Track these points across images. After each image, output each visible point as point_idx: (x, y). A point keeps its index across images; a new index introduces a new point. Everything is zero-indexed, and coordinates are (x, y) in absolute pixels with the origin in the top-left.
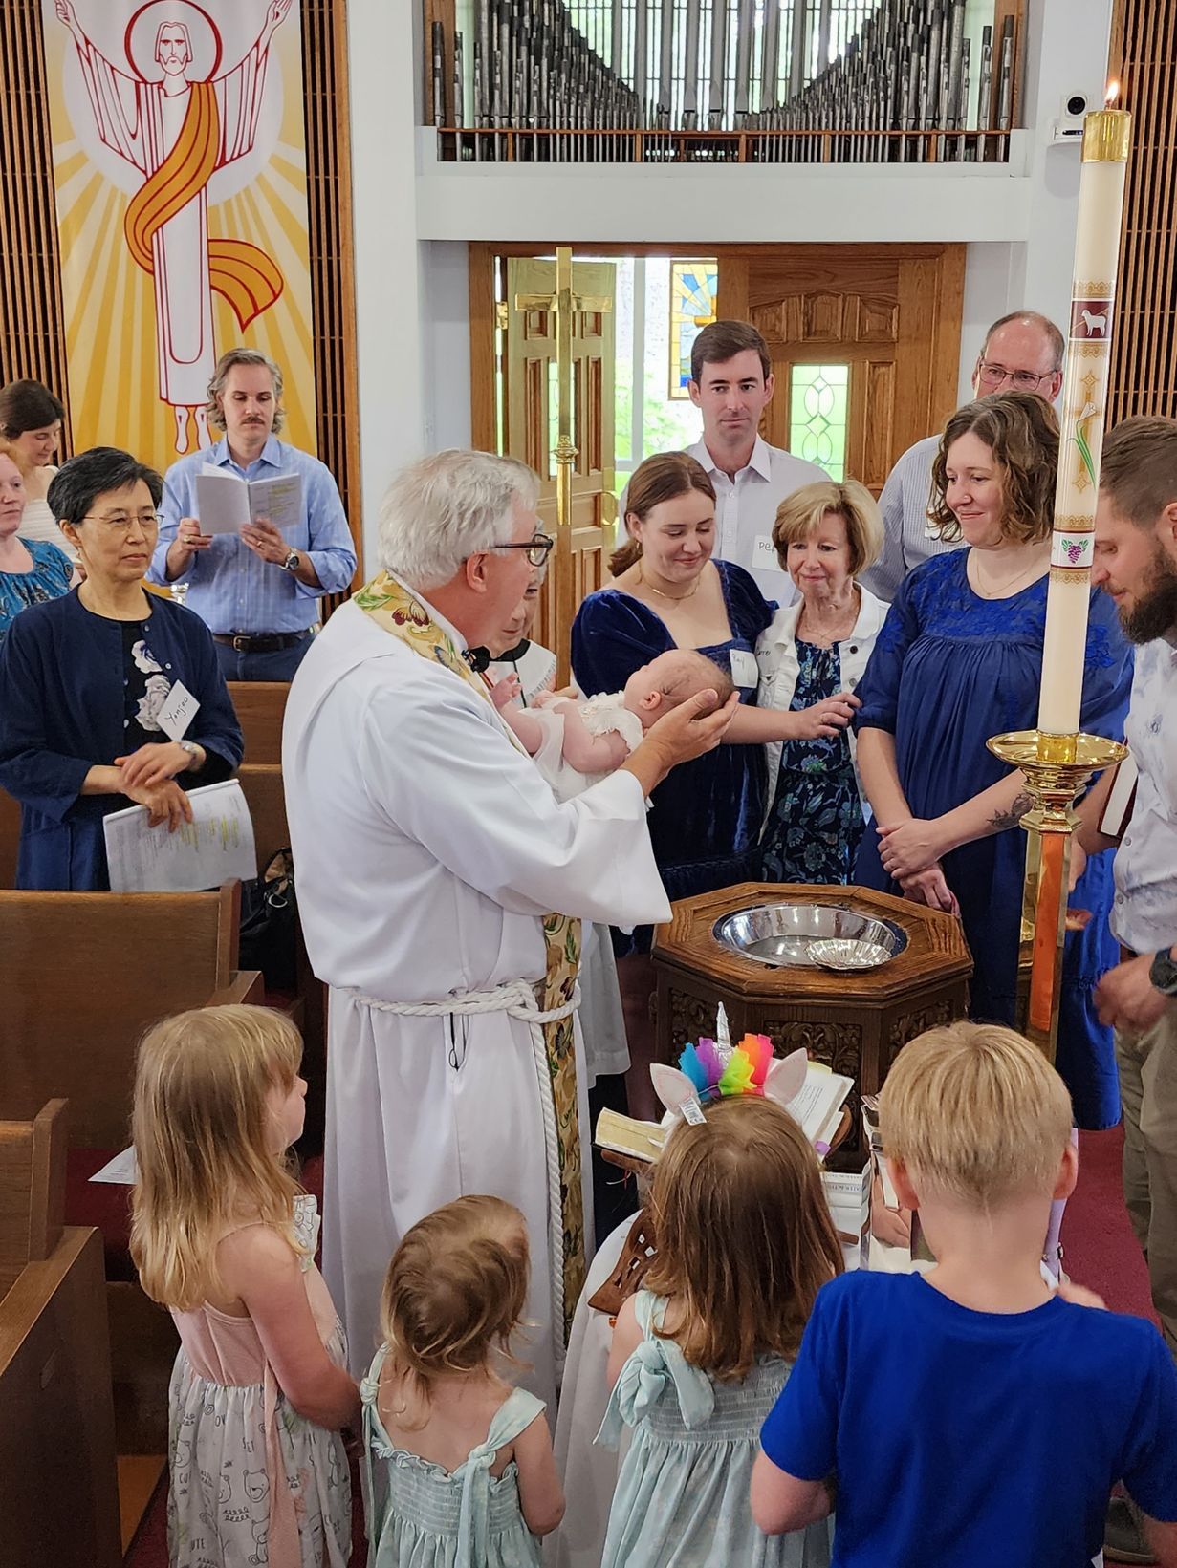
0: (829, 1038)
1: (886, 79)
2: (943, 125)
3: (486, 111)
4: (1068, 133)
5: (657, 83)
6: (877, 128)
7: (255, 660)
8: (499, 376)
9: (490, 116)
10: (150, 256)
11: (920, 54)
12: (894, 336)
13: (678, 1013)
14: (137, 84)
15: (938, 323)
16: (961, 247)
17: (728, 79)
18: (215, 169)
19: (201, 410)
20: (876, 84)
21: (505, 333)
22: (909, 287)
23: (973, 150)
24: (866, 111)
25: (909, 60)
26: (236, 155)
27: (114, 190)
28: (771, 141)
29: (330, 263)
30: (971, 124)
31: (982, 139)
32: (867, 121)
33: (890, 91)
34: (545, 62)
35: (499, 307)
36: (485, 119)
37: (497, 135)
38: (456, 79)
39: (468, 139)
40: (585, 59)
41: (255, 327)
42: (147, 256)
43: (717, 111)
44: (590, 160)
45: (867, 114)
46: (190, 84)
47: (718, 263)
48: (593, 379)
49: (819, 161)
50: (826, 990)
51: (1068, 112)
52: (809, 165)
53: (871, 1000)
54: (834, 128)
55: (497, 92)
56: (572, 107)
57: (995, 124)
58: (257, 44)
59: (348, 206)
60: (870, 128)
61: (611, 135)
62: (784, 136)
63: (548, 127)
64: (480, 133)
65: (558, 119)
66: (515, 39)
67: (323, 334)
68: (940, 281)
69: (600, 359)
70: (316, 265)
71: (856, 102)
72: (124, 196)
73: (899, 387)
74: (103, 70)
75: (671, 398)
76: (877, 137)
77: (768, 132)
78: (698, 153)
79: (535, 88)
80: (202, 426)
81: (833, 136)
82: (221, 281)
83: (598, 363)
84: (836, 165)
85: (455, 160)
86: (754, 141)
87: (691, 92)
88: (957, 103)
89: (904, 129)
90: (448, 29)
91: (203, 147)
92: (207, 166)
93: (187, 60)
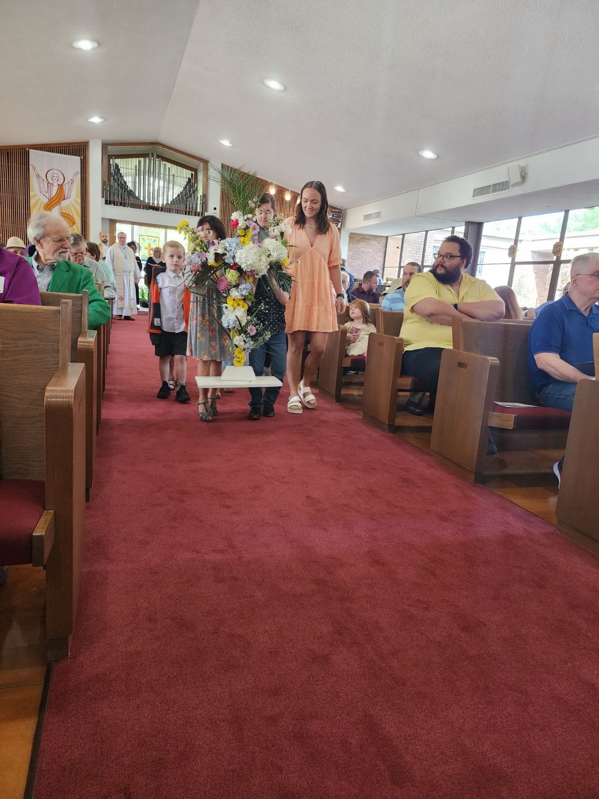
2: (194, 209)
5: (143, 197)
6: (183, 209)
9: (114, 198)
14: (48, 183)
18: (63, 200)
20: (182, 202)
25: (188, 199)
26: (67, 198)
27: (42, 202)
29: (85, 219)
30: (198, 211)
33: (185, 203)
37: (116, 201)
38: (108, 191)
40: (129, 191)
44: (133, 208)
45: (181, 207)
46: (58, 185)
49: (173, 213)
51: (214, 210)
54: (175, 208)
55: (116, 194)
56: (129, 198)
58: (72, 180)
62: (167, 208)
63: (125, 201)
64: (113, 201)
70: (82, 220)
71: (179, 205)
74: (41, 180)
79: (122, 194)
84: (176, 214)
85: (108, 205)
86: (162, 208)
87: (149, 200)
90: (107, 182)
91: (60, 196)
92: (61, 199)
93: (58, 180)
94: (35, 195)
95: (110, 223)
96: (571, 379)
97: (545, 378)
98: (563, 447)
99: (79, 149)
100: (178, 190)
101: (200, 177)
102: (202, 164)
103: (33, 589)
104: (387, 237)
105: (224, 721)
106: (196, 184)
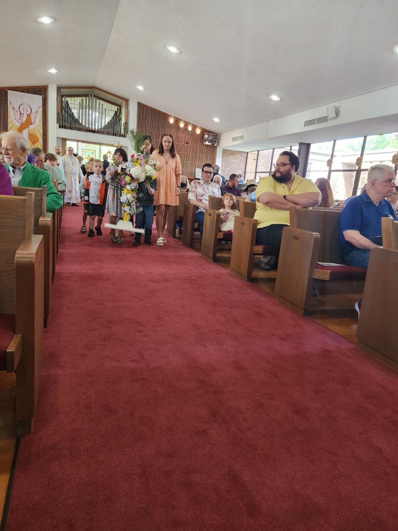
1: (112, 127)
2: (119, 133)
5: (85, 123)
14: (20, 113)
24: (111, 130)
25: (115, 125)
26: (33, 124)
27: (16, 126)
30: (122, 133)
31: (123, 135)
37: (66, 126)
38: (61, 119)
39: (63, 126)
40: (76, 119)
43: (92, 128)
44: (78, 131)
46: (27, 114)
49: (105, 135)
54: (106, 131)
55: (66, 121)
56: (75, 124)
57: (125, 133)
58: (36, 111)
59: (48, 132)
62: (101, 131)
63: (73, 127)
66: (68, 115)
67: (43, 146)
70: (43, 138)
71: (109, 129)
74: (16, 111)
76: (112, 133)
82: (31, 139)
85: (61, 128)
86: (97, 131)
87: (89, 125)
88: (121, 131)
89: (115, 132)
90: (60, 113)
91: (29, 122)
92: (29, 124)
93: (27, 111)
95: (62, 141)
96: (366, 247)
97: (350, 247)
98: (362, 292)
99: (41, 91)
100: (108, 119)
101: (123, 110)
102: (124, 102)
103: (8, 387)
104: (248, 152)
105: (136, 475)
106: (120, 115)
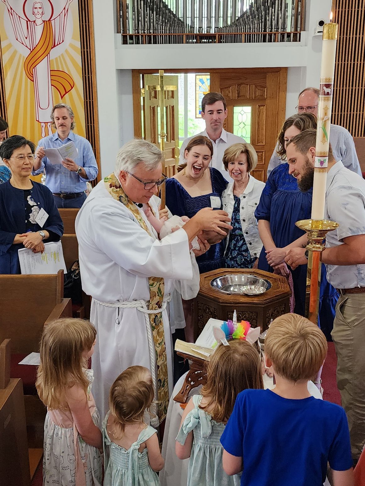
0: (247, 315)
1: (262, 16)
2: (280, 30)
3: (137, 28)
4: (319, 32)
5: (190, 19)
6: (259, 32)
7: (68, 201)
8: (142, 112)
9: (138, 30)
10: (32, 76)
11: (272, 8)
12: (265, 97)
13: (200, 309)
14: (27, 21)
15: (279, 93)
16: (286, 69)
17: (212, 17)
18: (52, 48)
19: (49, 124)
20: (258, 18)
21: (144, 98)
22: (270, 81)
23: (289, 38)
25: (269, 10)
26: (58, 44)
28: (226, 36)
29: (89, 77)
30: (288, 30)
31: (292, 35)
32: (256, 29)
33: (263, 20)
34: (155, 13)
35: (142, 90)
36: (136, 31)
37: (140, 36)
38: (127, 18)
39: (131, 37)
40: (167, 11)
41: (66, 98)
42: (31, 76)
43: (209, 27)
44: (169, 43)
45: (256, 27)
46: (44, 21)
47: (210, 75)
48: (172, 112)
49: (241, 42)
50: (246, 301)
51: (319, 26)
52: (238, 43)
53: (260, 304)
54: (245, 32)
55: (140, 22)
56: (164, 27)
57: (296, 30)
58: (65, 9)
59: (94, 59)
60: (257, 32)
61: (176, 35)
62: (230, 35)
63: (156, 33)
64: (135, 35)
65: (159, 30)
66: (145, 5)
67: (87, 99)
68: (280, 79)
69: (174, 106)
70: (84, 77)
71: (252, 24)
72: (24, 57)
73: (267, 113)
74: (16, 18)
75: (196, 118)
76: (259, 34)
77: (225, 34)
78: (203, 40)
79: (152, 21)
80: (50, 129)
81: (245, 34)
82: (55, 83)
83: (173, 107)
84: (246, 43)
85: (127, 44)
86: (221, 36)
87: (201, 21)
88: (284, 23)
89: (268, 32)
91: (48, 41)
92: (50, 46)
93: (43, 14)
94: (10, 46)
95: (132, 77)
